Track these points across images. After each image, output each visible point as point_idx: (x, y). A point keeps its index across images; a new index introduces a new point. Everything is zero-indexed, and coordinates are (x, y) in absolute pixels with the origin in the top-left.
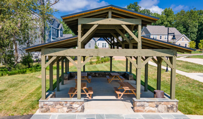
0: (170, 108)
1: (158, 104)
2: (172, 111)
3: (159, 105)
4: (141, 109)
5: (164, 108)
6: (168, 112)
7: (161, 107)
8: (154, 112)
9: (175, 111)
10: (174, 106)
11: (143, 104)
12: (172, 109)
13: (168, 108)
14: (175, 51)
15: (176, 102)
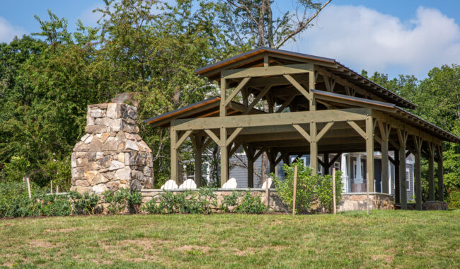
1: (343, 199)
14: (370, 110)
15: (373, 195)
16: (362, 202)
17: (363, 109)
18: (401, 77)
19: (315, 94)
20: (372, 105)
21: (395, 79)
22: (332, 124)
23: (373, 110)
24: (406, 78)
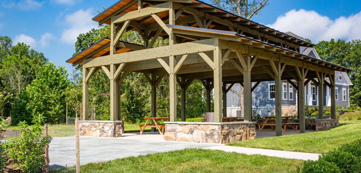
0: (209, 135)
1: (193, 128)
2: (212, 141)
3: (195, 130)
4: (171, 136)
5: (200, 134)
6: (207, 142)
7: (196, 133)
8: (188, 141)
9: (216, 141)
10: (214, 133)
11: (175, 128)
12: (211, 138)
13: (207, 135)
14: (217, 41)
15: (218, 125)
16: (208, 132)
17: (211, 40)
18: (353, 41)
19: (173, 30)
20: (219, 35)
21: (349, 42)
22: (186, 56)
23: (220, 40)
24: (355, 41)
